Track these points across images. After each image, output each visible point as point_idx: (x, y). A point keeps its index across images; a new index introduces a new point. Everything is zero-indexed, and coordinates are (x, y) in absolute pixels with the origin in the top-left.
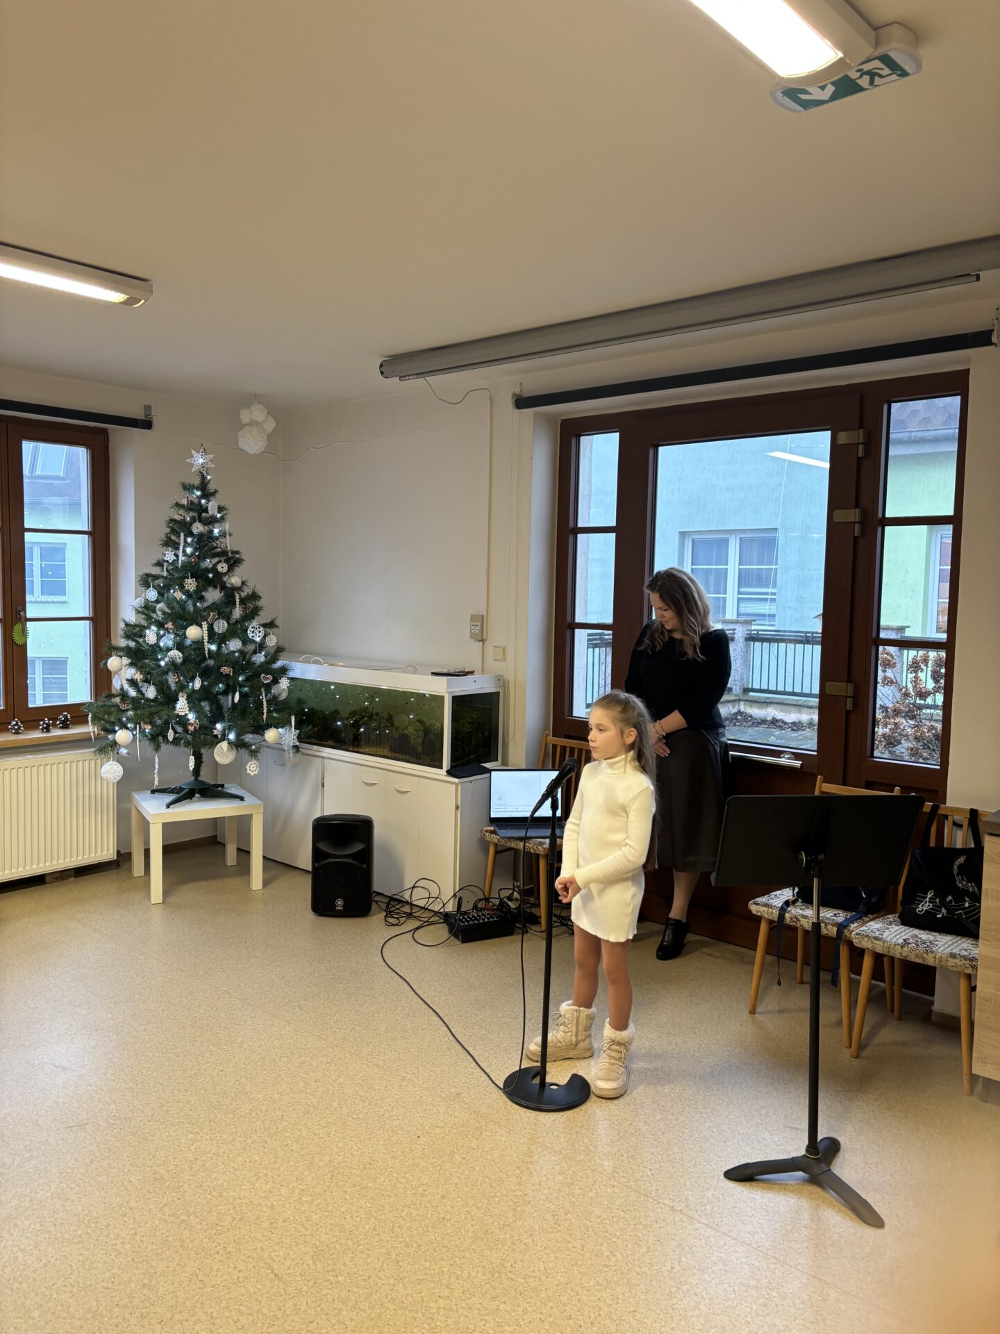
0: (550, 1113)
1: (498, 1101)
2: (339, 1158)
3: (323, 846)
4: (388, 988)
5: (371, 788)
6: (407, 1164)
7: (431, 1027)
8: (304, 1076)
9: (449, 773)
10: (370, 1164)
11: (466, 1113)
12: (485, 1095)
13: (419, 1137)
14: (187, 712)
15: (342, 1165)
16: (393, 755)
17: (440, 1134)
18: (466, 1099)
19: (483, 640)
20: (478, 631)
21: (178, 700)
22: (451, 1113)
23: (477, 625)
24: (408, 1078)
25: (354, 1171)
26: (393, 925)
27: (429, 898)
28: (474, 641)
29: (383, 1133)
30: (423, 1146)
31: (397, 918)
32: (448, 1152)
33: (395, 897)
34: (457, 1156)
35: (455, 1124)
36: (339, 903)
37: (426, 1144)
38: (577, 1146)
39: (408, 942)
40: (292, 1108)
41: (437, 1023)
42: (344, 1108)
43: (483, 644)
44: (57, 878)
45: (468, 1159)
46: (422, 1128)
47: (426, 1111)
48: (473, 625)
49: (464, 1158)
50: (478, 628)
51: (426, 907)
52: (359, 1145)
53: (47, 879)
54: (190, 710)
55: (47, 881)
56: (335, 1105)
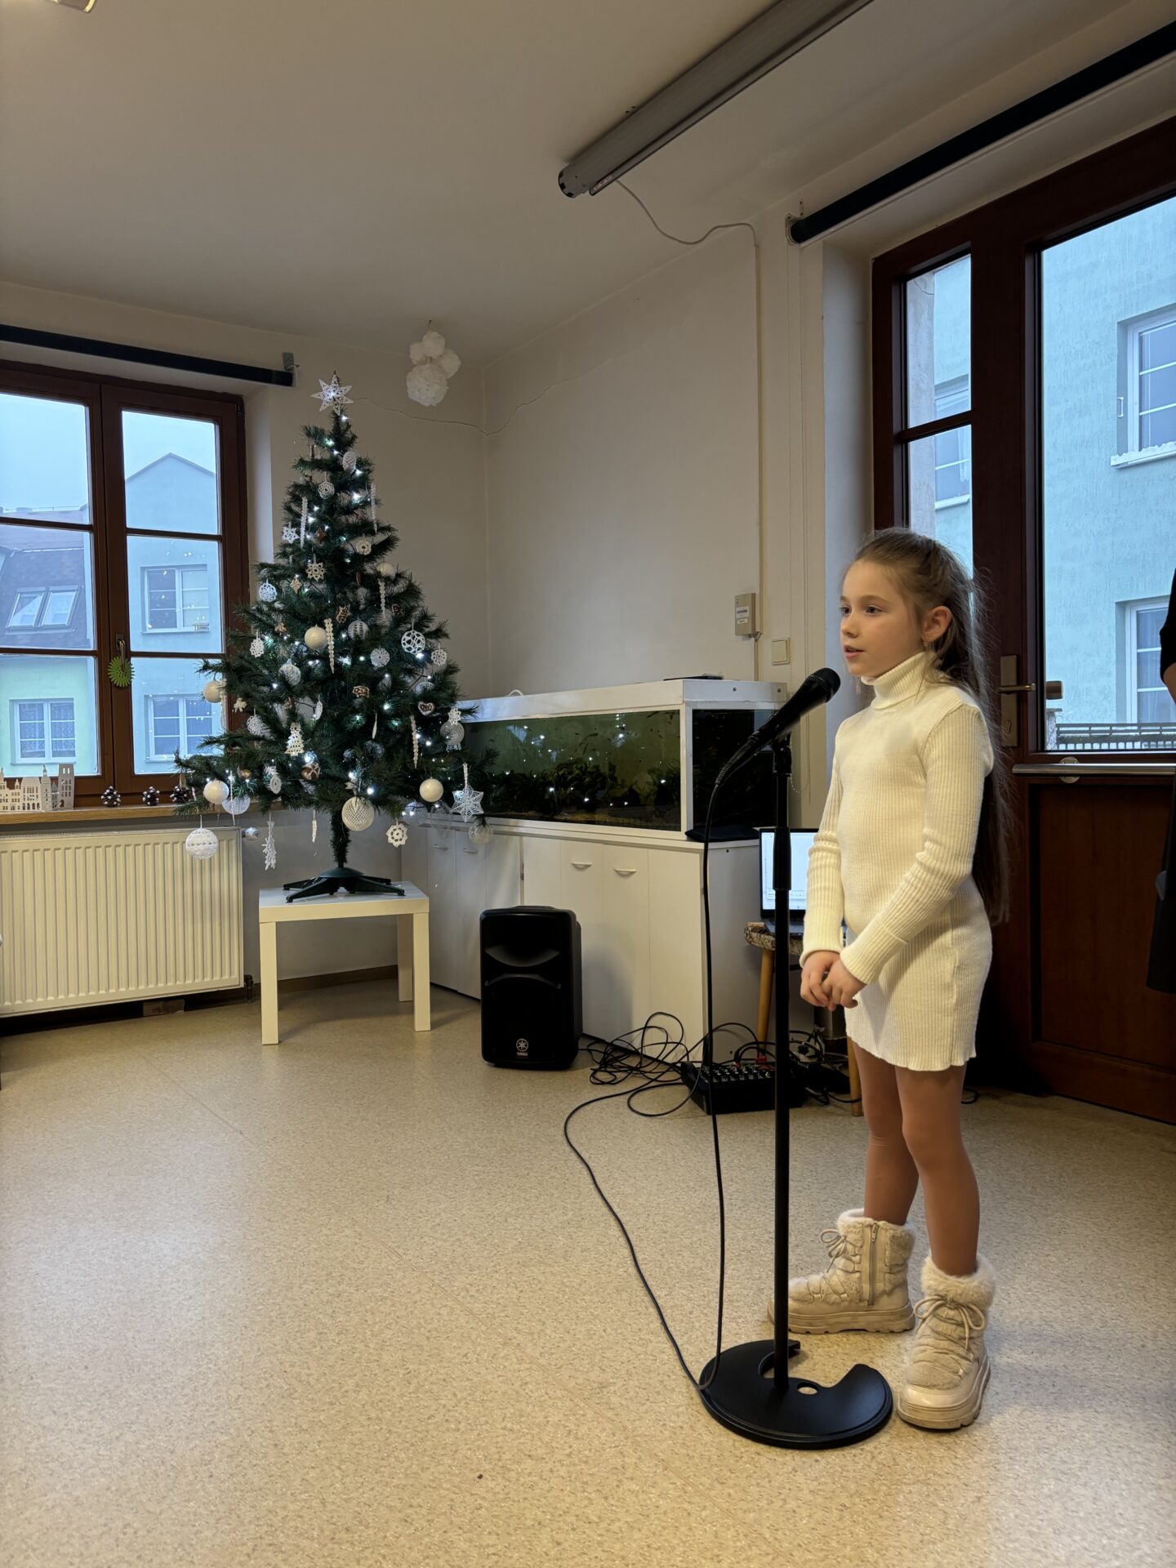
0: (789, 1452)
1: (681, 1409)
2: (291, 1507)
3: (495, 954)
4: (552, 1177)
5: (581, 873)
6: (427, 1540)
7: (601, 1248)
8: (326, 1320)
9: (692, 836)
10: (347, 1530)
11: (604, 1430)
12: (658, 1393)
13: (480, 1477)
14: (302, 751)
15: (292, 1524)
16: (613, 820)
17: (530, 1474)
18: (614, 1399)
19: (755, 635)
20: (746, 621)
21: (290, 734)
22: (572, 1427)
23: (745, 611)
24: (515, 1342)
25: (306, 1543)
26: (603, 1083)
27: (666, 1043)
28: (743, 640)
29: (411, 1459)
30: (479, 1501)
31: (610, 1073)
32: (529, 1523)
33: (617, 1043)
34: (545, 1536)
35: (569, 1455)
36: (522, 1045)
37: (489, 1496)
38: (834, 1544)
39: (618, 1108)
40: (265, 1383)
41: (613, 1240)
42: (363, 1395)
43: (756, 640)
44: (159, 1010)
45: (566, 1545)
46: (497, 1456)
47: (522, 1416)
48: (739, 612)
49: (559, 1544)
50: (747, 614)
51: (661, 1058)
52: (347, 1480)
53: (146, 1009)
54: (306, 748)
55: (145, 1012)
56: (350, 1384)
